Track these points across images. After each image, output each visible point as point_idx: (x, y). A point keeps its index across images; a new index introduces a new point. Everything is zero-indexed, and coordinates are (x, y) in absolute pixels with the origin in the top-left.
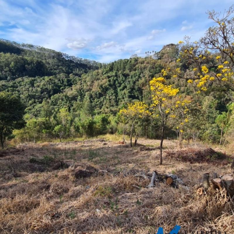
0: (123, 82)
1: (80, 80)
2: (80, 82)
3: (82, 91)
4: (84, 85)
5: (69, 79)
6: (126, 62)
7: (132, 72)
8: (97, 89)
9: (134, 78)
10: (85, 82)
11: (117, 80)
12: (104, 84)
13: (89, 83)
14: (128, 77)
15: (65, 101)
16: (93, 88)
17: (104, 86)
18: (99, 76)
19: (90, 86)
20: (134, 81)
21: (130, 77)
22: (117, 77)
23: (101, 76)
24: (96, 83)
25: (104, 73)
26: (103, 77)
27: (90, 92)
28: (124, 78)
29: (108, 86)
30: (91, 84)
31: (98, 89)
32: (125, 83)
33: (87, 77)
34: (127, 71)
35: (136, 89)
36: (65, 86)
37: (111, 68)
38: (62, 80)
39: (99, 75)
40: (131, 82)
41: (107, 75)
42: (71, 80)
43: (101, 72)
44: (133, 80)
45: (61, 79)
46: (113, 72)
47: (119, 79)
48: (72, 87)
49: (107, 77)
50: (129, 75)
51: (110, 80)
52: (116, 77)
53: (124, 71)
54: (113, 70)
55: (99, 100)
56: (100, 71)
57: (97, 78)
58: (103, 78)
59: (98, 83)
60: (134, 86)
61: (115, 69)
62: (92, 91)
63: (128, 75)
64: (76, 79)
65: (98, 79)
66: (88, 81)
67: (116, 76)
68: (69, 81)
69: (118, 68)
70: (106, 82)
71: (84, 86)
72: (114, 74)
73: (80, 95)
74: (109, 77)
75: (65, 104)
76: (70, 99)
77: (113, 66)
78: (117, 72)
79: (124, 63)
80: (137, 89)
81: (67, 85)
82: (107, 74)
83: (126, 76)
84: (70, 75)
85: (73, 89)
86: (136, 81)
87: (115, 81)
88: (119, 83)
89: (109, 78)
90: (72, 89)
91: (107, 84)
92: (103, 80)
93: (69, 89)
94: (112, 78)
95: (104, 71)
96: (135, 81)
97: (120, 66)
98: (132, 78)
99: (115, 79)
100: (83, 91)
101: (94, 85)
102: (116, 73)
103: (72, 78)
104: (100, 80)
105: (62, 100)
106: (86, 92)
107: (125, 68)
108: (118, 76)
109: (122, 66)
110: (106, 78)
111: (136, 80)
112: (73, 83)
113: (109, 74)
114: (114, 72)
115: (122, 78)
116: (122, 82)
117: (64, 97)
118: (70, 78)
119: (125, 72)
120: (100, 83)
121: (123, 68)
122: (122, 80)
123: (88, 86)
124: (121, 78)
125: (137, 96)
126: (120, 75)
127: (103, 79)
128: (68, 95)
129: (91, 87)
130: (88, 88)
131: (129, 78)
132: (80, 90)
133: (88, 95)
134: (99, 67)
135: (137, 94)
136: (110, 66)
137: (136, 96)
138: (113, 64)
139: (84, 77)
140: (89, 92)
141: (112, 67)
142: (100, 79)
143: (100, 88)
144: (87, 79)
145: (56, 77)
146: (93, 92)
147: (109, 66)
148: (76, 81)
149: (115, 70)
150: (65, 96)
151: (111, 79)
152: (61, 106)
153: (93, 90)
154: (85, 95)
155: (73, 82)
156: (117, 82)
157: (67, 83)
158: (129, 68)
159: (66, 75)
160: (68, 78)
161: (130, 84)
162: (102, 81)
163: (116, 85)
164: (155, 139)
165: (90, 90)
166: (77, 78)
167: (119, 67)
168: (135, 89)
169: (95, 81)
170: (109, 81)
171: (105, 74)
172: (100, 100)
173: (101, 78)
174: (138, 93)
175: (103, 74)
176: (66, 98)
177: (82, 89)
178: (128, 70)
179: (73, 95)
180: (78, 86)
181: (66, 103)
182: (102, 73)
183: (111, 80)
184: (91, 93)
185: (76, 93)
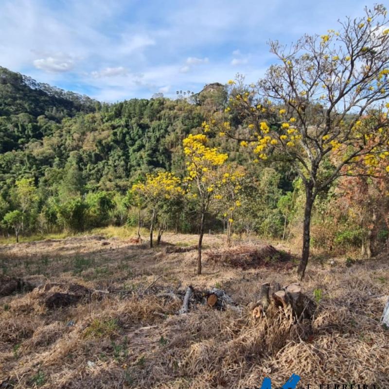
0: (139, 138)
1: (58, 128)
2: (59, 133)
3: (62, 148)
4: (68, 138)
5: (37, 126)
6: (145, 104)
7: (155, 121)
8: (92, 146)
9: (157, 132)
10: (69, 132)
11: (128, 133)
12: (105, 138)
13: (76, 136)
14: (147, 130)
15: (28, 165)
16: (84, 146)
17: (106, 143)
18: (96, 124)
19: (79, 141)
20: (158, 136)
21: (151, 130)
22: (128, 129)
23: (100, 125)
24: (90, 136)
25: (104, 120)
26: (102, 126)
27: (79, 150)
28: (140, 132)
29: (112, 143)
30: (80, 137)
31: (94, 146)
32: (142, 139)
33: (73, 125)
34: (146, 120)
35: (161, 151)
36: (28, 137)
37: (118, 113)
38: (23, 126)
39: (95, 122)
40: (153, 139)
41: (110, 124)
42: (40, 127)
43: (100, 118)
44: (156, 136)
45: (19, 125)
46: (121, 118)
47: (132, 132)
48: (42, 140)
49: (110, 128)
50: (150, 127)
51: (116, 132)
52: (126, 129)
53: (141, 118)
54: (122, 116)
55: (95, 166)
56: (98, 115)
57: (92, 128)
58: (104, 128)
59: (94, 136)
60: (157, 146)
61: (126, 114)
62: (81, 150)
63: (148, 127)
64: (50, 126)
65: (94, 130)
66: (75, 132)
67: (127, 126)
68: (35, 129)
69: (131, 114)
70: (109, 136)
71: (66, 139)
72: (123, 123)
73: (58, 157)
74: (114, 127)
75: (27, 171)
76: (38, 162)
77: (121, 109)
78: (128, 120)
79: (140, 107)
80: (162, 151)
81: (33, 137)
82: (110, 121)
83: (144, 127)
84: (39, 118)
85: (45, 144)
86: (160, 138)
87: (124, 135)
88: (131, 139)
89: (113, 129)
90: (42, 144)
91: (109, 139)
92: (102, 133)
93: (36, 143)
94: (120, 129)
95: (105, 117)
96: (160, 137)
97: (135, 110)
98: (153, 132)
99: (124, 131)
100: (65, 149)
101: (85, 140)
102: (127, 122)
103: (42, 124)
104: (97, 132)
105: (22, 162)
106: (70, 151)
107: (142, 114)
108: (130, 126)
109: (137, 111)
110: (108, 129)
111: (161, 135)
112: (44, 134)
113: (114, 123)
114: (124, 119)
115: (137, 130)
116: (137, 137)
117: (26, 158)
118: (38, 124)
119: (142, 122)
120: (98, 138)
121: (139, 113)
122: (137, 134)
123: (74, 140)
124: (135, 132)
125: (163, 162)
126: (134, 125)
127: (103, 130)
128: (34, 154)
129: (81, 143)
130: (75, 144)
131: (148, 132)
132: (59, 147)
133: (75, 156)
134: (97, 108)
135: (162, 160)
136: (116, 109)
137: (161, 162)
138: (121, 105)
139: (68, 124)
140: (76, 151)
141: (119, 110)
142: (97, 130)
143: (96, 146)
144: (74, 128)
145: (9, 119)
146: (83, 152)
147: (114, 109)
148: (51, 130)
149: (124, 116)
150: (28, 156)
151: (118, 131)
152: (20, 174)
153: (85, 148)
154: (69, 157)
155: (46, 131)
156: (127, 137)
157: (32, 132)
158: (150, 115)
159: (31, 116)
160: (35, 124)
161: (150, 143)
162: (100, 134)
163: (127, 143)
164: (190, 233)
165: (78, 148)
166: (53, 124)
167: (133, 112)
168: (159, 151)
169: (88, 133)
170: (115, 134)
171: (107, 121)
172: (97, 166)
173: (99, 128)
174: (164, 158)
175: (102, 121)
176: (31, 160)
177: (62, 145)
178: (148, 118)
179: (44, 155)
180: (55, 140)
181: (30, 169)
182: (102, 119)
183: (118, 133)
184: (81, 153)
185: (51, 151)
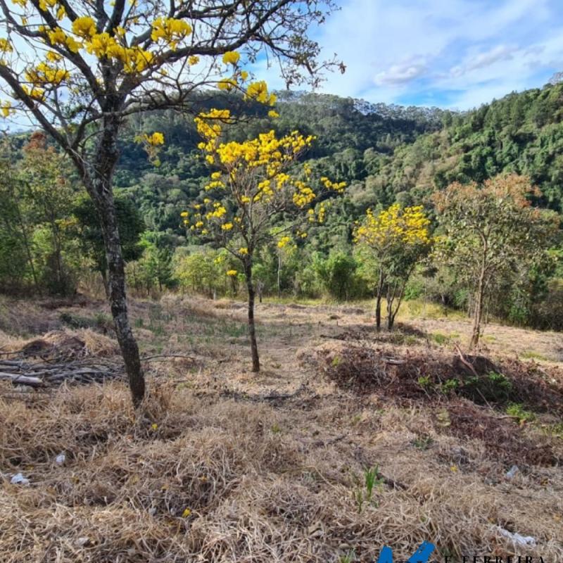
0: (512, 160)
1: (388, 162)
2: (387, 169)
3: (387, 190)
4: (397, 174)
5: (361, 163)
6: (527, 99)
7: (547, 126)
8: (430, 182)
9: (550, 145)
10: (401, 165)
11: (491, 154)
12: (450, 168)
13: (408, 170)
14: (528, 145)
15: (345, 215)
16: (417, 183)
17: (450, 175)
18: (439, 148)
19: (411, 176)
20: (551, 153)
21: (538, 142)
22: (493, 148)
23: (446, 148)
24: (427, 168)
25: (453, 140)
26: (449, 149)
27: (409, 191)
28: (515, 148)
29: (460, 174)
30: (414, 170)
31: (432, 182)
32: (518, 162)
33: (406, 154)
34: (530, 126)
35: (553, 178)
36: (350, 178)
37: (478, 123)
38: (345, 166)
39: (439, 144)
40: (538, 159)
41: (462, 144)
42: (366, 164)
43: (446, 138)
44: (547, 153)
45: (342, 165)
46: (482, 132)
47: (499, 151)
48: (365, 180)
49: (461, 150)
50: (536, 138)
51: (470, 156)
52: (489, 148)
53: (519, 125)
54: (485, 128)
55: (430, 212)
56: (444, 134)
57: (434, 155)
58: (451, 153)
59: (434, 167)
60: (545, 170)
61: (491, 124)
62: (413, 190)
63: (532, 138)
64: (377, 161)
65: (435, 157)
66: (408, 165)
67: (491, 142)
68: (360, 166)
69: (501, 120)
70: (457, 164)
71: (395, 177)
72: (484, 138)
73: (381, 202)
74: (467, 148)
75: (343, 222)
76: (356, 210)
77: (484, 115)
78: (494, 133)
79: (521, 104)
80: (556, 178)
81: (357, 178)
82: (462, 140)
83: (522, 141)
84: (366, 151)
85: (367, 186)
86: (556, 155)
87: (483, 159)
88: (495, 163)
89: (466, 152)
90: (364, 186)
91: (457, 168)
92: (447, 160)
93: (357, 185)
94: (478, 150)
95: (456, 134)
96: (554, 153)
97: (508, 112)
98: (542, 145)
99: (484, 152)
100: (391, 190)
101: (421, 174)
102: (491, 135)
103: (369, 160)
104: (440, 160)
105: (339, 212)
106: (397, 192)
107: (523, 117)
108: (498, 142)
109: (514, 114)
110: (458, 152)
111: (557, 150)
112: (369, 172)
113: (469, 141)
114: (486, 132)
115: (508, 147)
116: (507, 159)
117: (343, 207)
118: (364, 161)
119: (521, 130)
120: (439, 168)
121: (517, 117)
122: (509, 154)
123: (406, 176)
124: (505, 150)
125: (555, 199)
126: (503, 140)
127: (449, 156)
128: (353, 201)
129: (413, 179)
130: (405, 181)
131: (532, 146)
132: (384, 188)
133: (403, 199)
134: (444, 121)
135: (555, 195)
136: (475, 118)
137: (551, 199)
138: (485, 109)
139: (400, 154)
140: (405, 192)
141: (479, 120)
142: (440, 156)
143: (436, 181)
144: (406, 160)
145: (332, 159)
146: (415, 193)
147: (472, 118)
148: (378, 166)
149: (489, 126)
150: (345, 204)
151: (473, 154)
152: (334, 226)
153: (418, 186)
154: (394, 200)
155: (372, 169)
156: (489, 161)
157: (356, 171)
158: (538, 116)
159: (357, 151)
160: (360, 160)
161: (532, 166)
162: (444, 162)
163: (488, 170)
165: (409, 186)
166: (383, 157)
167: (503, 117)
168: (549, 179)
169: (425, 164)
170: (467, 159)
171: (457, 141)
172: (432, 212)
173: (443, 153)
174: (558, 191)
175: (450, 141)
176: (347, 209)
177: (387, 185)
178: (533, 121)
179: (364, 200)
180: (380, 179)
181: (346, 219)
182: (449, 139)
183: (473, 157)
184: (412, 193)
185: (373, 194)
